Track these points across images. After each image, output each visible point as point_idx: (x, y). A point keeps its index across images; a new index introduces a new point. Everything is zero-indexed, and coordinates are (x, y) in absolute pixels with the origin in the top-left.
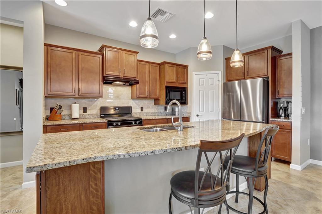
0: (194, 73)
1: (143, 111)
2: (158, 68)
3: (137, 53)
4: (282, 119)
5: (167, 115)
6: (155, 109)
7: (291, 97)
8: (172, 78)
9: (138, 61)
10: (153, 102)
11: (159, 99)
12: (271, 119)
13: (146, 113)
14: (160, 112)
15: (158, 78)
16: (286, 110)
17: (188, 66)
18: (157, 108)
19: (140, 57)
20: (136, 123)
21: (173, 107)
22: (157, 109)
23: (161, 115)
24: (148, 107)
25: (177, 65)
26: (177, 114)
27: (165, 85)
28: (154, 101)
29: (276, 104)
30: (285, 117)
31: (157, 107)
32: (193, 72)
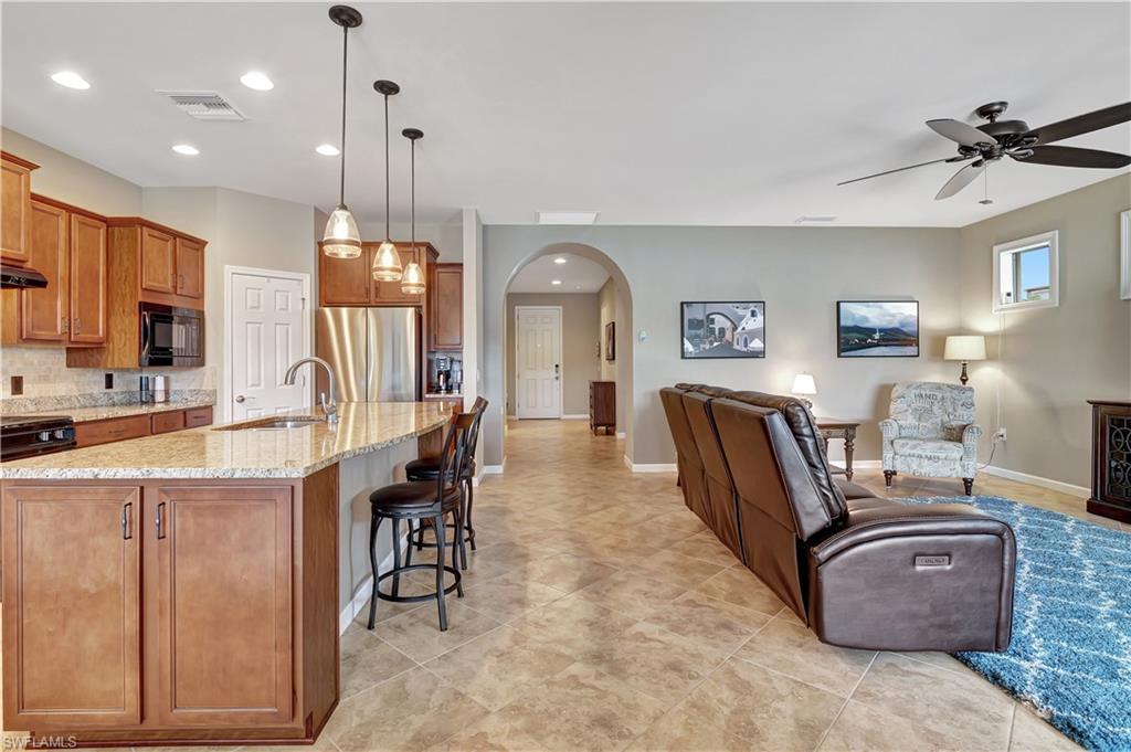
0: (228, 269)
1: (21, 393)
2: (102, 232)
3: (32, 167)
4: (443, 394)
5: (114, 405)
6: (72, 386)
7: (460, 351)
8: (161, 278)
9: (34, 197)
10: (62, 357)
11: (105, 345)
12: (427, 396)
13: (36, 402)
14: (91, 395)
15: (102, 269)
16: (448, 375)
17: (207, 243)
18: (75, 377)
19: (40, 184)
20: (52, 437)
21: (144, 376)
22: (77, 383)
23: (95, 406)
24: (45, 379)
25: (175, 235)
26: (160, 397)
27: (140, 299)
28: (65, 352)
29: (430, 362)
30: (446, 389)
31: (79, 375)
32: (227, 266)
